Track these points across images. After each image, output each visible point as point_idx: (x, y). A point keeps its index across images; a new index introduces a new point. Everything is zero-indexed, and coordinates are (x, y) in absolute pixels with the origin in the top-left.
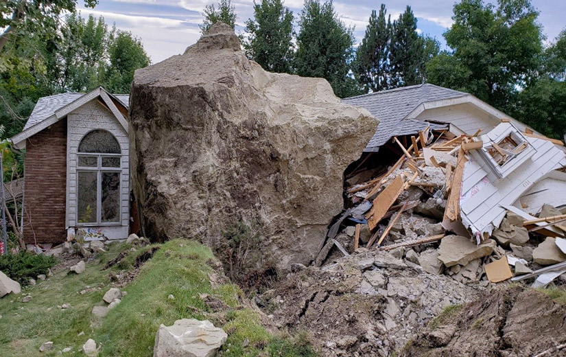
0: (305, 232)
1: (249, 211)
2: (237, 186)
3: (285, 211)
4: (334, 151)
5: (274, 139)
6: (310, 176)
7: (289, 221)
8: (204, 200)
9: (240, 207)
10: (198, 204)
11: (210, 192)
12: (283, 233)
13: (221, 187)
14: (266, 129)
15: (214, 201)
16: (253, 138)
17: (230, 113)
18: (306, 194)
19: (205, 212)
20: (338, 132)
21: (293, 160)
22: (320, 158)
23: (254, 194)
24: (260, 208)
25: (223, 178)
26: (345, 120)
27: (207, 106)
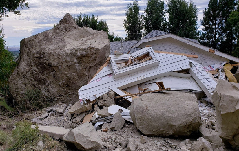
0: (74, 97)
1: (44, 86)
2: (36, 76)
3: (62, 87)
4: (79, 63)
5: (49, 58)
6: (70, 73)
7: (65, 91)
8: (23, 81)
9: (39, 85)
10: (20, 82)
11: (25, 78)
12: (63, 96)
13: (29, 76)
14: (46, 54)
15: (27, 82)
16: (41, 58)
17: (33, 48)
18: (70, 80)
19: (24, 86)
20: (78, 55)
21: (60, 66)
22: (73, 65)
23: (45, 80)
24: (48, 85)
25: (29, 73)
26: (80, 49)
27: (24, 46)
